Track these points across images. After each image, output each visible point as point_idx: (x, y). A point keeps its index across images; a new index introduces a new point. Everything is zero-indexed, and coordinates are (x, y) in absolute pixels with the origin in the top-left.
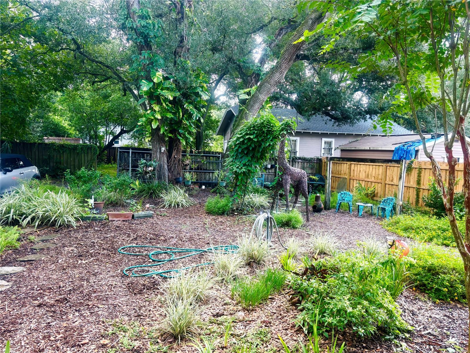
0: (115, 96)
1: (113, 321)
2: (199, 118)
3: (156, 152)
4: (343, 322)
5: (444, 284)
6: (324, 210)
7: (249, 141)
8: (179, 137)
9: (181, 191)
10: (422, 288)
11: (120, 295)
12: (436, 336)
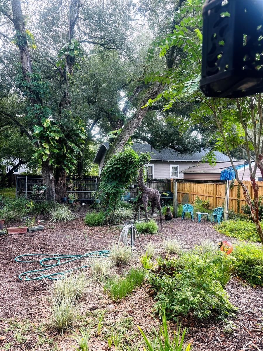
0: (14, 136)
1: (9, 320)
2: (79, 152)
3: (46, 179)
4: (187, 308)
5: (258, 273)
6: (173, 218)
7: (117, 170)
8: (64, 167)
9: (66, 208)
10: (243, 276)
11: (16, 297)
12: (254, 313)
